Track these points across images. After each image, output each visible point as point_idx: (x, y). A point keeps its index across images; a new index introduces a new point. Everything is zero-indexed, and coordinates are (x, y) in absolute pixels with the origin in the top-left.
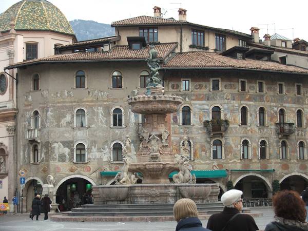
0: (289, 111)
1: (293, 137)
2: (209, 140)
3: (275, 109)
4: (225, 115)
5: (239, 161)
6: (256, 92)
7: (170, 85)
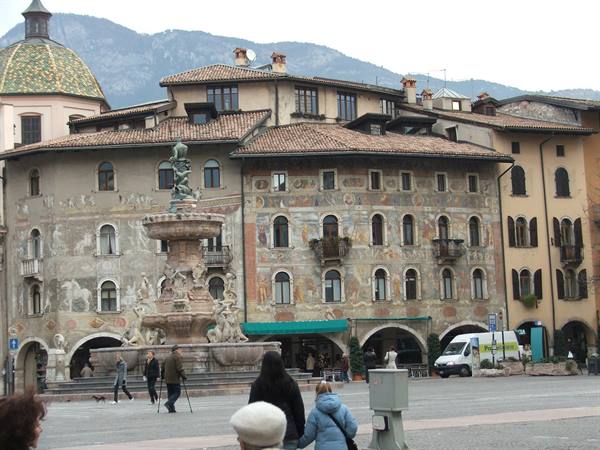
0: (456, 220)
1: (462, 262)
2: (318, 270)
3: (432, 217)
4: (346, 229)
5: (370, 304)
6: (399, 190)
7: (254, 183)
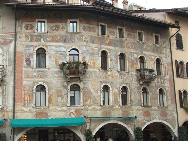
0: (149, 59)
2: (65, 84)
3: (136, 56)
4: (84, 58)
5: (100, 108)
6: (117, 38)
7: (24, 25)
